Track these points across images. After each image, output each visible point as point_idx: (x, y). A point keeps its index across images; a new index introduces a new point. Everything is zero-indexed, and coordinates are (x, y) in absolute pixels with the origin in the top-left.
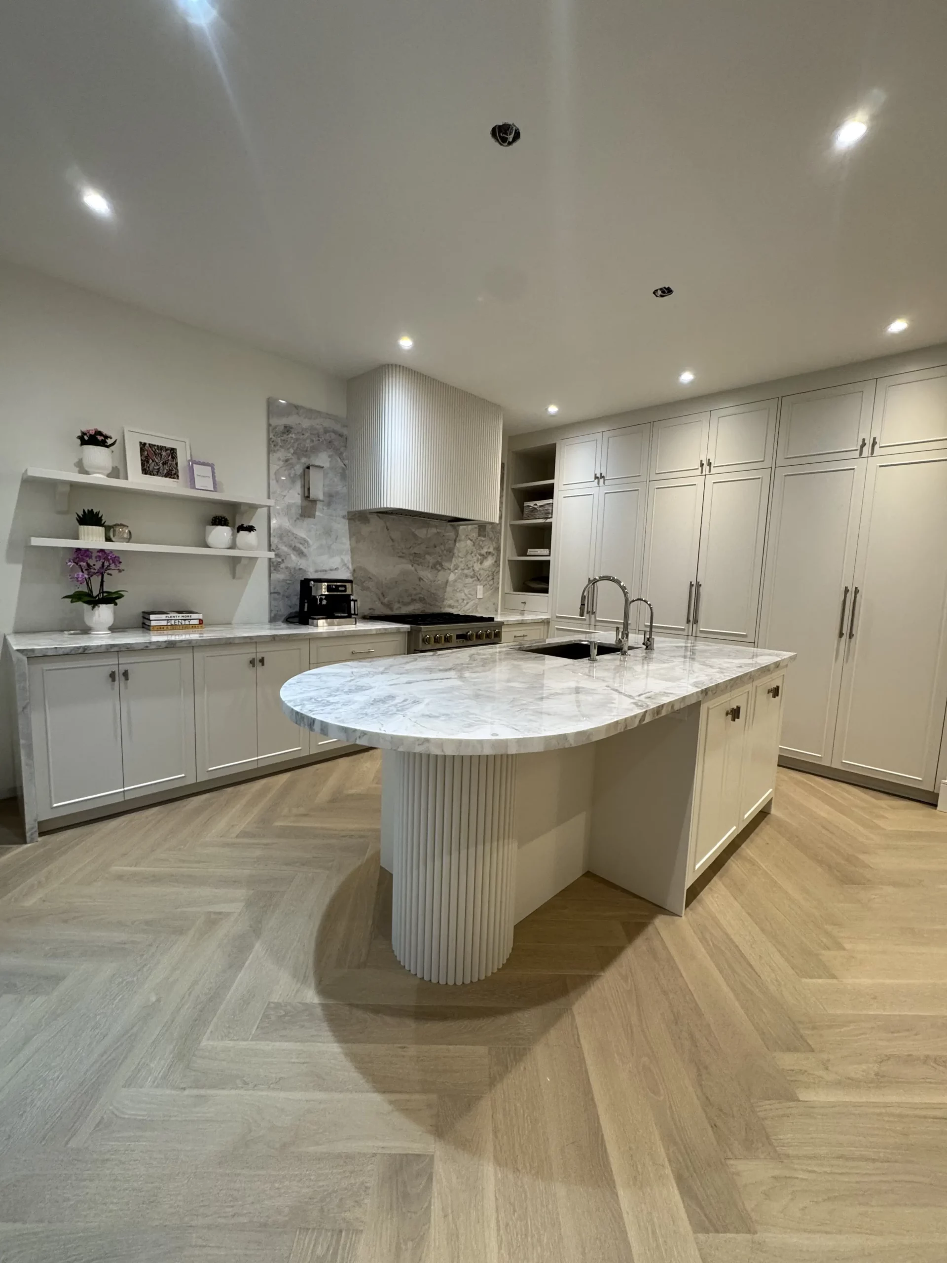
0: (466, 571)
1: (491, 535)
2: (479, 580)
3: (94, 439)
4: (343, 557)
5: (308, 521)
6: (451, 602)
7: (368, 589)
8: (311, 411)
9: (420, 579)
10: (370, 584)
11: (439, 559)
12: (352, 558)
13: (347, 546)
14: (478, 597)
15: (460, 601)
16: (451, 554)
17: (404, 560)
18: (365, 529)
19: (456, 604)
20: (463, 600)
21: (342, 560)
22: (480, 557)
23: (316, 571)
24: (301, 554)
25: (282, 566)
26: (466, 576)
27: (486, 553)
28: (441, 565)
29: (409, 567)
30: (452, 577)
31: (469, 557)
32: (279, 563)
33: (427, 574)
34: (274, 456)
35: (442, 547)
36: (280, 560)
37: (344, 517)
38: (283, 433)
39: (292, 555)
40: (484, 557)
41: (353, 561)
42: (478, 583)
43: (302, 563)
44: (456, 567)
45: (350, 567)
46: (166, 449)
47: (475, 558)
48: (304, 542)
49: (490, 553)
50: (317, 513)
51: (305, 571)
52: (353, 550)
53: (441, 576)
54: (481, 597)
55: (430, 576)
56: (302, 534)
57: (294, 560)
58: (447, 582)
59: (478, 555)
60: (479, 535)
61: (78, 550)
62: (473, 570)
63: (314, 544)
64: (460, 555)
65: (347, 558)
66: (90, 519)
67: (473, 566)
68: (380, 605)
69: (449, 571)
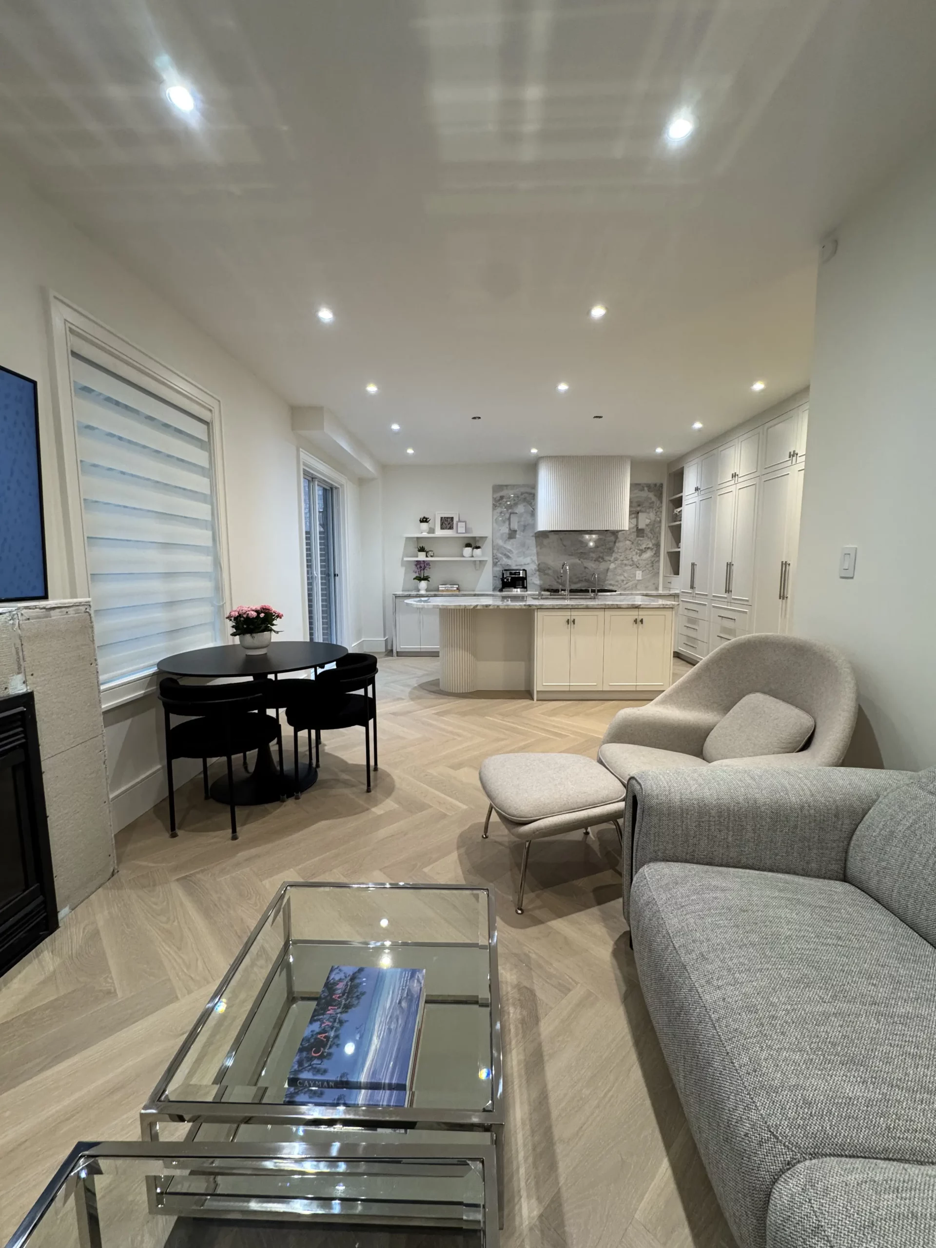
0: (625, 562)
1: (650, 535)
2: (638, 567)
3: (424, 520)
4: (532, 557)
5: (512, 540)
6: (612, 582)
7: (548, 574)
8: (514, 486)
9: (585, 568)
10: (550, 572)
11: (601, 555)
12: (538, 557)
13: (535, 551)
14: (637, 578)
15: (620, 582)
16: (611, 551)
17: (572, 557)
18: (546, 542)
19: (617, 583)
20: (623, 581)
21: (532, 559)
22: (638, 552)
23: (517, 565)
24: (508, 557)
25: (499, 563)
26: (626, 565)
27: (645, 548)
28: (603, 558)
29: (577, 561)
30: (612, 566)
31: (628, 552)
32: (497, 562)
33: (591, 565)
34: (495, 512)
35: (604, 547)
36: (497, 561)
37: (533, 536)
38: (499, 500)
39: (504, 559)
40: (642, 551)
41: (538, 560)
42: (637, 569)
43: (509, 562)
44: (616, 559)
45: (537, 563)
46: (449, 518)
47: (634, 553)
48: (510, 551)
49: (648, 548)
50: (517, 536)
51: (510, 566)
52: (538, 554)
53: (603, 566)
54: (640, 578)
55: (593, 566)
56: (509, 547)
57: (505, 561)
58: (608, 570)
59: (636, 550)
60: (638, 536)
61: (417, 561)
62: (633, 561)
63: (515, 552)
64: (619, 551)
65: (535, 558)
66: (422, 550)
67: (632, 558)
68: (556, 583)
69: (609, 562)
